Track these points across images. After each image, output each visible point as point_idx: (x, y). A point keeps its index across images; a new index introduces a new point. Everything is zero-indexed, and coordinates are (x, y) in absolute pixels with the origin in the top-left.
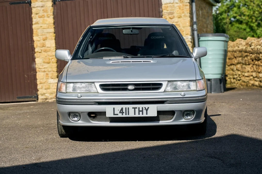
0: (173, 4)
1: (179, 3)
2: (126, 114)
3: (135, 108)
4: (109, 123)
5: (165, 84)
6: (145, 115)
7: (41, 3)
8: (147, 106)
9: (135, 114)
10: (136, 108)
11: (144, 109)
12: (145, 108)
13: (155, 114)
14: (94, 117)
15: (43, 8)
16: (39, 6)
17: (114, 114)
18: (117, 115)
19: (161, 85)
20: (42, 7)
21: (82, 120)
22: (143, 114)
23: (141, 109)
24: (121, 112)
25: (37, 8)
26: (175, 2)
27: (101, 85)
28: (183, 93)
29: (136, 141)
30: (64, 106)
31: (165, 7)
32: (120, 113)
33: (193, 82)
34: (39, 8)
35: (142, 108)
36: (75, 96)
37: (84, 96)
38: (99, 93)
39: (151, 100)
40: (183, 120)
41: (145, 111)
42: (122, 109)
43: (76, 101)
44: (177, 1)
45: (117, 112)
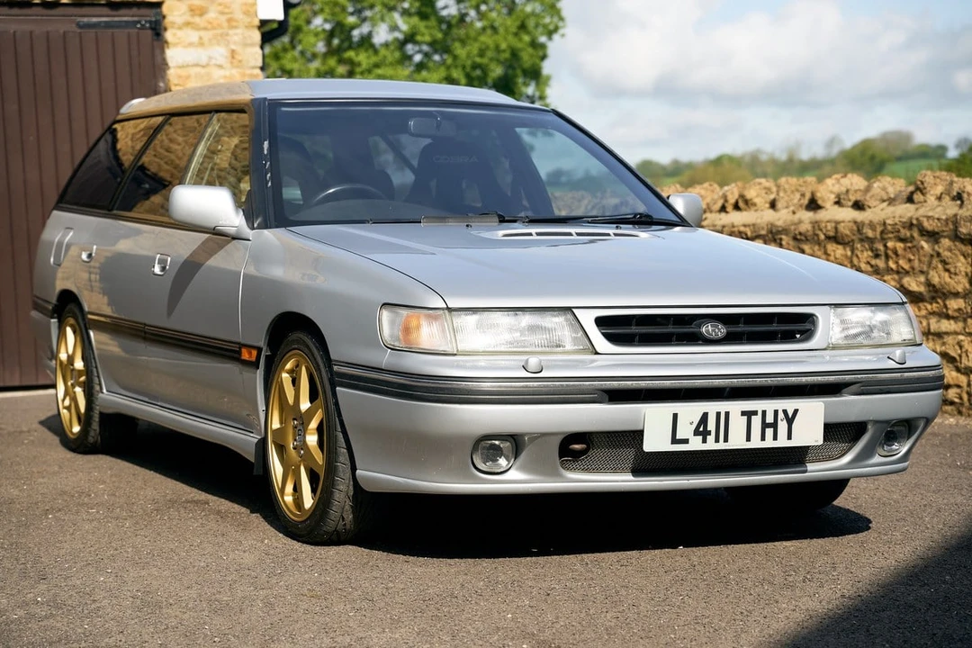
0: (207, 70)
1: (229, 65)
2: (717, 440)
3: (749, 415)
4: (629, 477)
5: (822, 317)
6: (782, 442)
8: (789, 404)
9: (748, 439)
10: (755, 413)
11: (781, 415)
12: (785, 412)
13: (817, 438)
14: (576, 455)
17: (675, 441)
18: (686, 441)
22: (775, 438)
23: (770, 419)
24: (701, 429)
26: (213, 62)
28: (898, 353)
31: (180, 77)
32: (694, 435)
38: (597, 353)
39: (804, 379)
41: (783, 426)
42: (705, 416)
44: (221, 61)
45: (685, 431)
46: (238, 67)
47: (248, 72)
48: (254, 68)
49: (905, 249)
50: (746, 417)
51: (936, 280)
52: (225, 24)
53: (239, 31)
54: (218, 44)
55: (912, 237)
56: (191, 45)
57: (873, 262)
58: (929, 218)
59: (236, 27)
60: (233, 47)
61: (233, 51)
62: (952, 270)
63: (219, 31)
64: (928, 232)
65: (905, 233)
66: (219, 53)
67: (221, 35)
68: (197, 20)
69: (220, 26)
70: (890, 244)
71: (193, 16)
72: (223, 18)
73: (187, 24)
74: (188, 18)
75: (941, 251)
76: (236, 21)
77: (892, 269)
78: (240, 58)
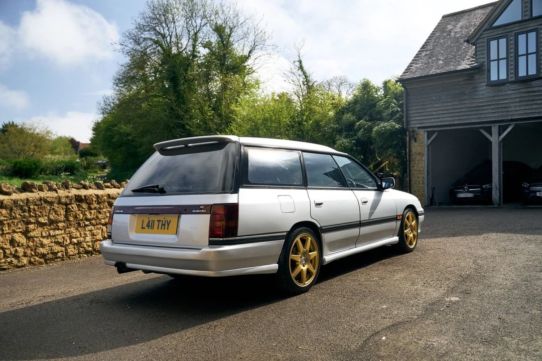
49: (38, 208)
51: (52, 218)
55: (41, 203)
57: (22, 214)
58: (47, 197)
62: (59, 214)
64: (49, 202)
65: (38, 203)
70: (32, 207)
75: (55, 208)
77: (32, 216)
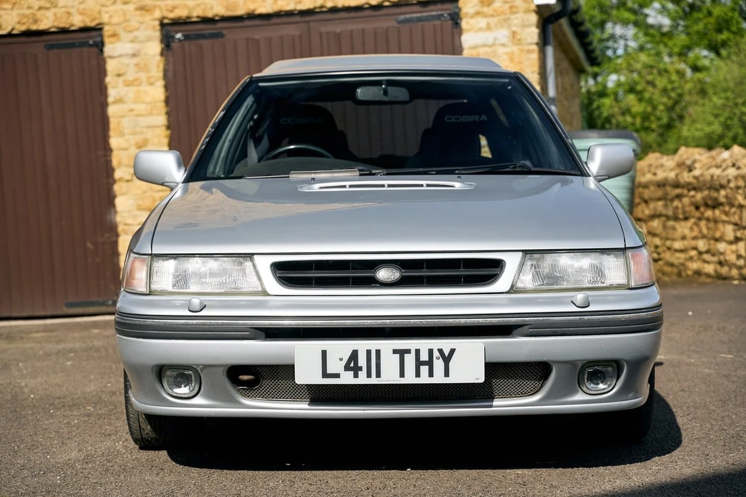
0: (494, 48)
1: (510, 44)
2: (369, 375)
3: (402, 353)
4: (305, 406)
5: (512, 262)
6: (439, 378)
7: (131, 45)
8: (446, 344)
9: (402, 375)
10: (408, 351)
11: (436, 354)
12: (441, 351)
13: (477, 375)
14: (250, 385)
15: (135, 60)
16: (126, 55)
17: (325, 375)
18: (337, 376)
19: (498, 265)
20: (134, 55)
21: (207, 396)
22: (431, 374)
23: (424, 357)
24: (352, 365)
25: (118, 60)
26: (498, 42)
27: (277, 267)
28: (580, 297)
29: (403, 468)
30: (139, 342)
32: (345, 370)
33: (616, 256)
34: (125, 60)
35: (431, 351)
36: (181, 307)
37: (213, 307)
38: (269, 295)
39: (463, 321)
40: (580, 396)
41: (439, 365)
42: (354, 355)
43: (183, 324)
44: (504, 40)
45: (335, 366)
46: (518, 44)
47: (526, 48)
48: (531, 44)
50: (397, 356)
52: (508, 11)
53: (518, 15)
54: (502, 27)
56: (481, 30)
59: (516, 13)
60: (514, 29)
61: (514, 33)
63: (503, 17)
66: (502, 34)
67: (505, 20)
68: (486, 9)
69: (503, 13)
71: (483, 6)
72: (507, 6)
73: (478, 13)
74: (479, 8)
76: (517, 7)
78: (519, 37)
